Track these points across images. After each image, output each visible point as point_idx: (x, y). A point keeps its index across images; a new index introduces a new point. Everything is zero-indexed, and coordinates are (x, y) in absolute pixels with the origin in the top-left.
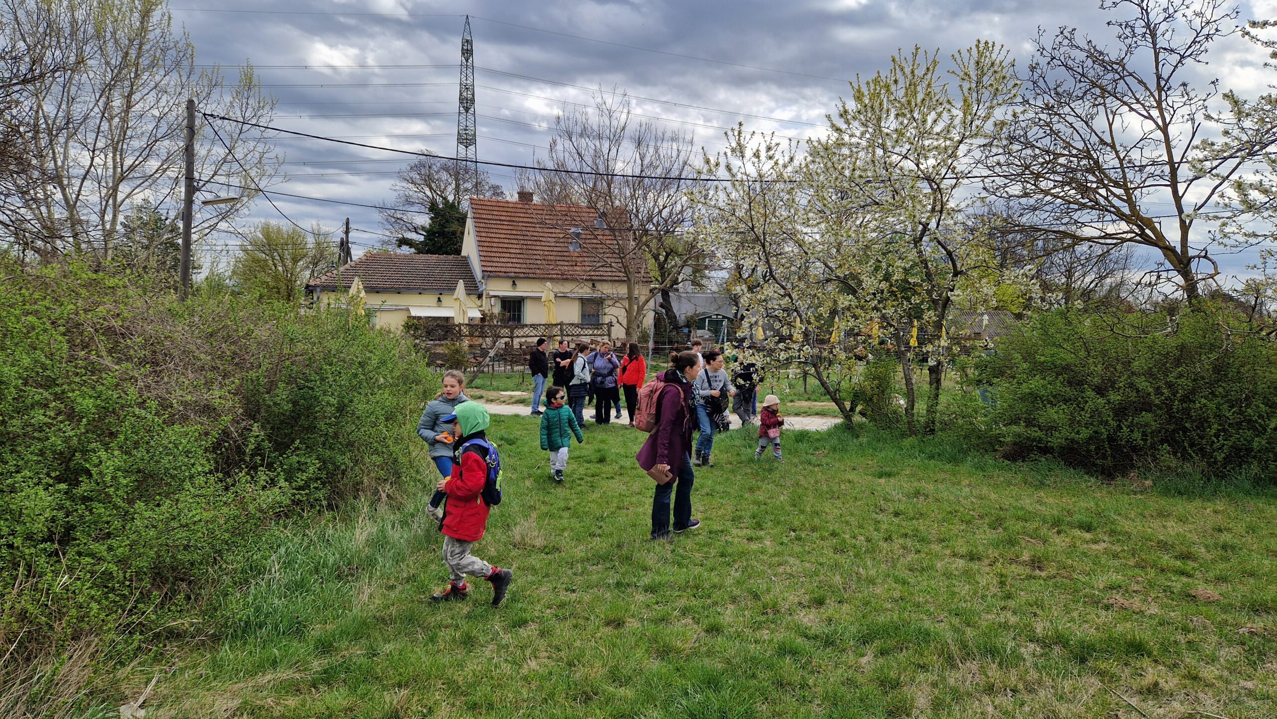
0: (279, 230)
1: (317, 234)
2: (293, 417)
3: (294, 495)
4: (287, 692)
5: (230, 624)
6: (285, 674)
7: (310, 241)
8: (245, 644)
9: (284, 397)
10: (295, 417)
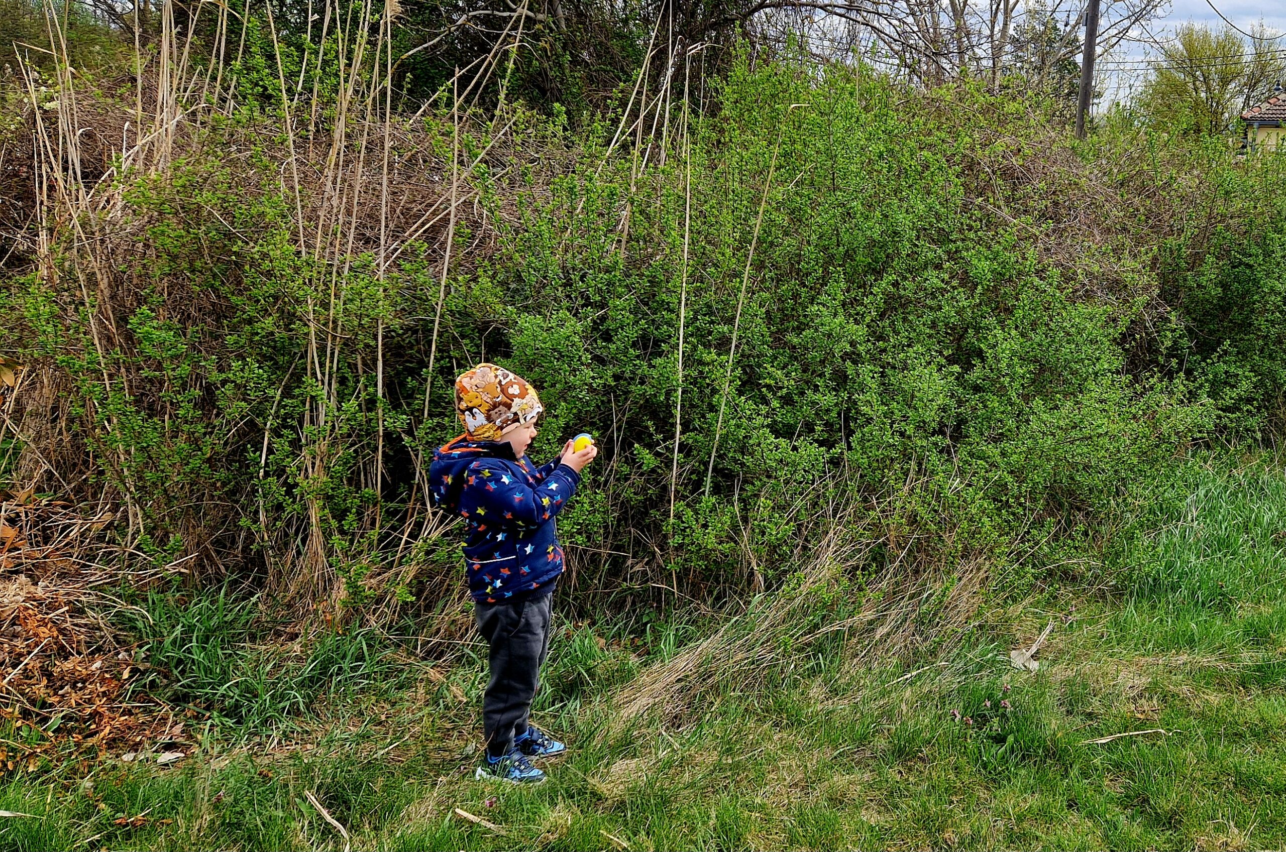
0: (1206, 35)
1: (1257, 40)
2: (1221, 307)
3: (1219, 417)
4: (1207, 683)
5: (1135, 577)
6: (1206, 659)
7: (1248, 51)
8: (1153, 607)
9: (1213, 276)
10: (1224, 307)
